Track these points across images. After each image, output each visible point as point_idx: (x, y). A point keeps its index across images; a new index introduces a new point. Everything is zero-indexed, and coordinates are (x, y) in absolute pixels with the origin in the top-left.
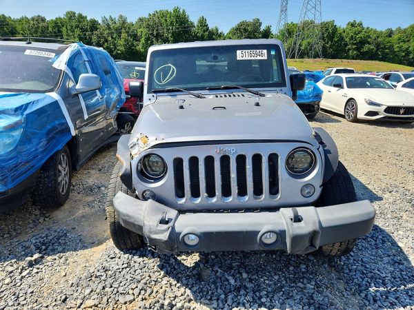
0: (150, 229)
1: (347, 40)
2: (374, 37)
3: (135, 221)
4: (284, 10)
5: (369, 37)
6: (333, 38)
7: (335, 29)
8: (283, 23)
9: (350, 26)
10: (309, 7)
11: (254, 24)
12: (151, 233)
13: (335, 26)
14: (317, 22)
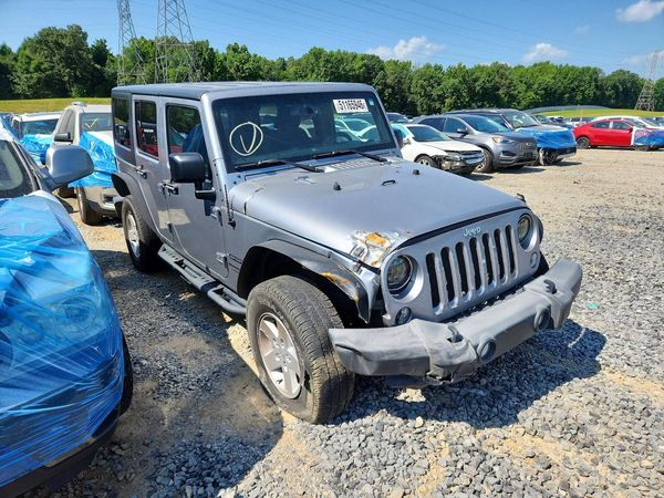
0: (448, 353)
1: (232, 71)
2: (266, 68)
3: (412, 354)
4: (125, 15)
5: (259, 68)
6: (213, 66)
7: (212, 53)
8: (130, 38)
9: (231, 52)
10: (169, 16)
11: (73, 36)
12: (451, 358)
13: (212, 49)
14: (187, 41)
